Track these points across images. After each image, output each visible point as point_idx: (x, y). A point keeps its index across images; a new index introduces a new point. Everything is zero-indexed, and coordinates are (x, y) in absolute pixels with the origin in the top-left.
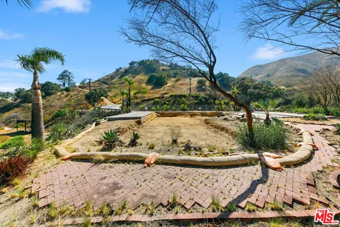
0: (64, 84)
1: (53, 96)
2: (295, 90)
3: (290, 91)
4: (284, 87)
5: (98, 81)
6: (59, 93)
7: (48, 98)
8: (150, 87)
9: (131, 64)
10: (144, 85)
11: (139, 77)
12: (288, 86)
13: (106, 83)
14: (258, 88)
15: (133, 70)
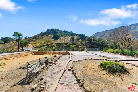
0: (16, 38)
1: (8, 43)
2: (111, 42)
3: (109, 42)
4: (107, 41)
5: (32, 37)
6: (12, 42)
7: (6, 44)
8: (53, 40)
9: (48, 30)
10: (51, 39)
11: (49, 36)
12: (108, 40)
13: (35, 38)
14: (95, 40)
15: (48, 33)
